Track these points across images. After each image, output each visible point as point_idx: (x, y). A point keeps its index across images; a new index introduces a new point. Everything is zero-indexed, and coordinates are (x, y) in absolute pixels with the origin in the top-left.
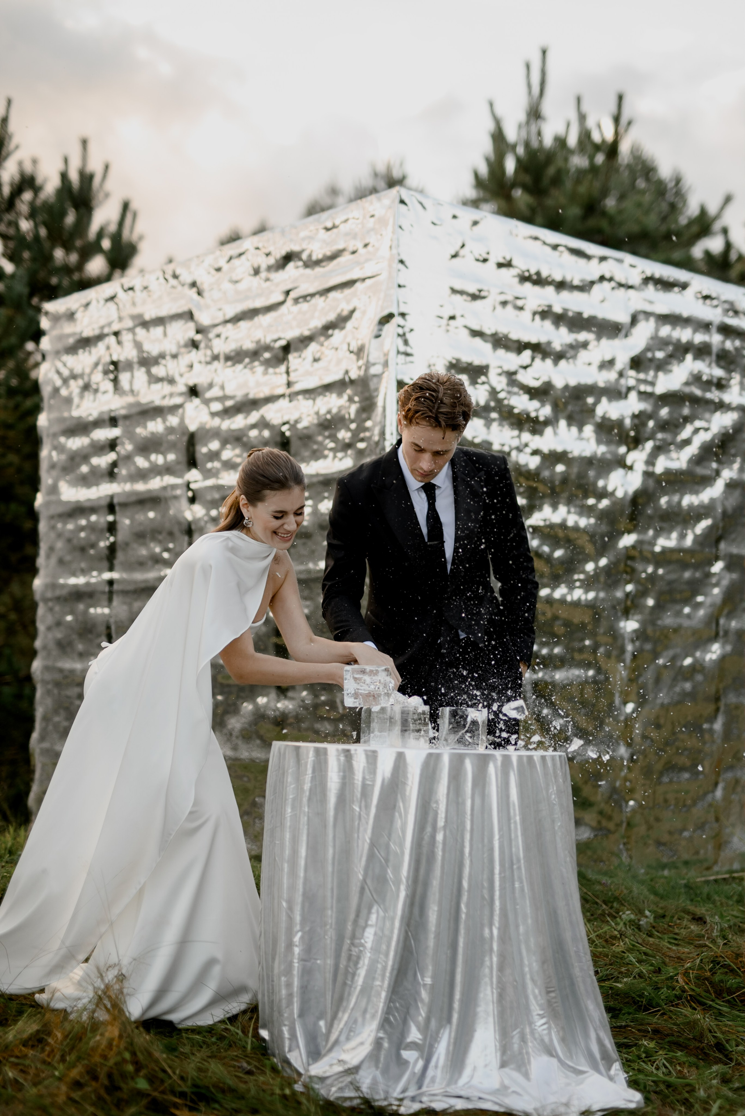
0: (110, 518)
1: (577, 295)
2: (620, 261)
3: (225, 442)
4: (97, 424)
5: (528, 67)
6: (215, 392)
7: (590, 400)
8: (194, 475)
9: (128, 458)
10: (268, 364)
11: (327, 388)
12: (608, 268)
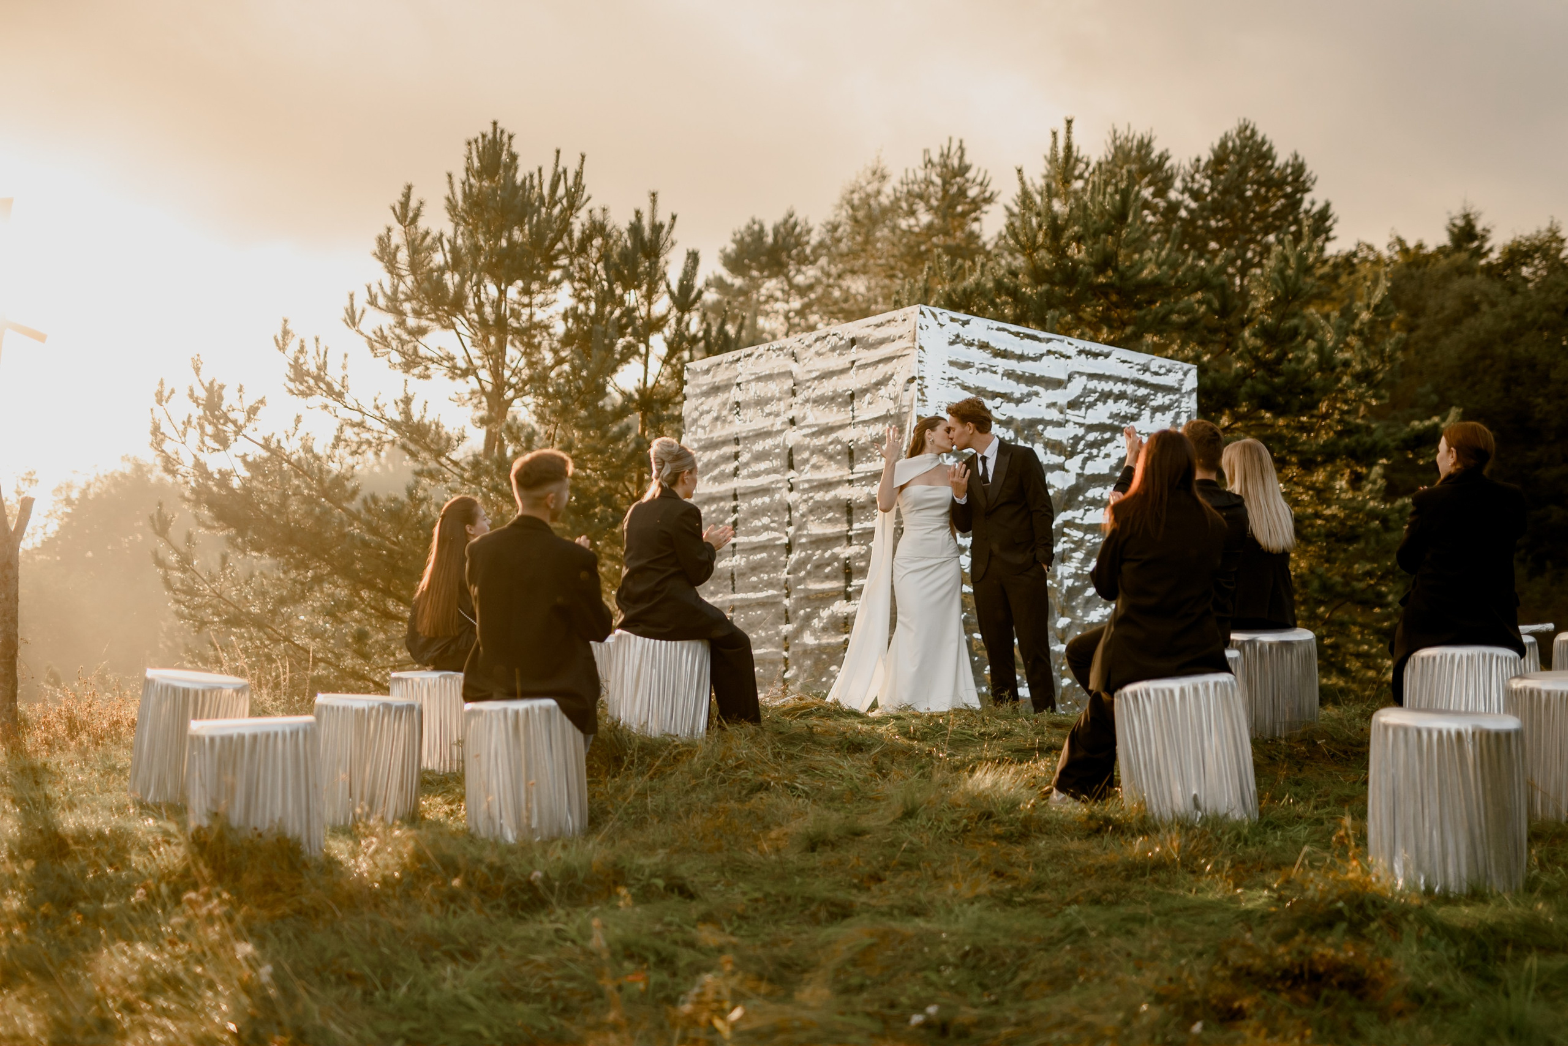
0: (734, 503)
1: (1030, 363)
2: (1062, 341)
3: (812, 453)
4: (724, 443)
5: (1054, 134)
6: (807, 422)
7: (1040, 427)
8: (792, 473)
9: (747, 464)
10: (840, 405)
11: (876, 420)
12: (1053, 346)
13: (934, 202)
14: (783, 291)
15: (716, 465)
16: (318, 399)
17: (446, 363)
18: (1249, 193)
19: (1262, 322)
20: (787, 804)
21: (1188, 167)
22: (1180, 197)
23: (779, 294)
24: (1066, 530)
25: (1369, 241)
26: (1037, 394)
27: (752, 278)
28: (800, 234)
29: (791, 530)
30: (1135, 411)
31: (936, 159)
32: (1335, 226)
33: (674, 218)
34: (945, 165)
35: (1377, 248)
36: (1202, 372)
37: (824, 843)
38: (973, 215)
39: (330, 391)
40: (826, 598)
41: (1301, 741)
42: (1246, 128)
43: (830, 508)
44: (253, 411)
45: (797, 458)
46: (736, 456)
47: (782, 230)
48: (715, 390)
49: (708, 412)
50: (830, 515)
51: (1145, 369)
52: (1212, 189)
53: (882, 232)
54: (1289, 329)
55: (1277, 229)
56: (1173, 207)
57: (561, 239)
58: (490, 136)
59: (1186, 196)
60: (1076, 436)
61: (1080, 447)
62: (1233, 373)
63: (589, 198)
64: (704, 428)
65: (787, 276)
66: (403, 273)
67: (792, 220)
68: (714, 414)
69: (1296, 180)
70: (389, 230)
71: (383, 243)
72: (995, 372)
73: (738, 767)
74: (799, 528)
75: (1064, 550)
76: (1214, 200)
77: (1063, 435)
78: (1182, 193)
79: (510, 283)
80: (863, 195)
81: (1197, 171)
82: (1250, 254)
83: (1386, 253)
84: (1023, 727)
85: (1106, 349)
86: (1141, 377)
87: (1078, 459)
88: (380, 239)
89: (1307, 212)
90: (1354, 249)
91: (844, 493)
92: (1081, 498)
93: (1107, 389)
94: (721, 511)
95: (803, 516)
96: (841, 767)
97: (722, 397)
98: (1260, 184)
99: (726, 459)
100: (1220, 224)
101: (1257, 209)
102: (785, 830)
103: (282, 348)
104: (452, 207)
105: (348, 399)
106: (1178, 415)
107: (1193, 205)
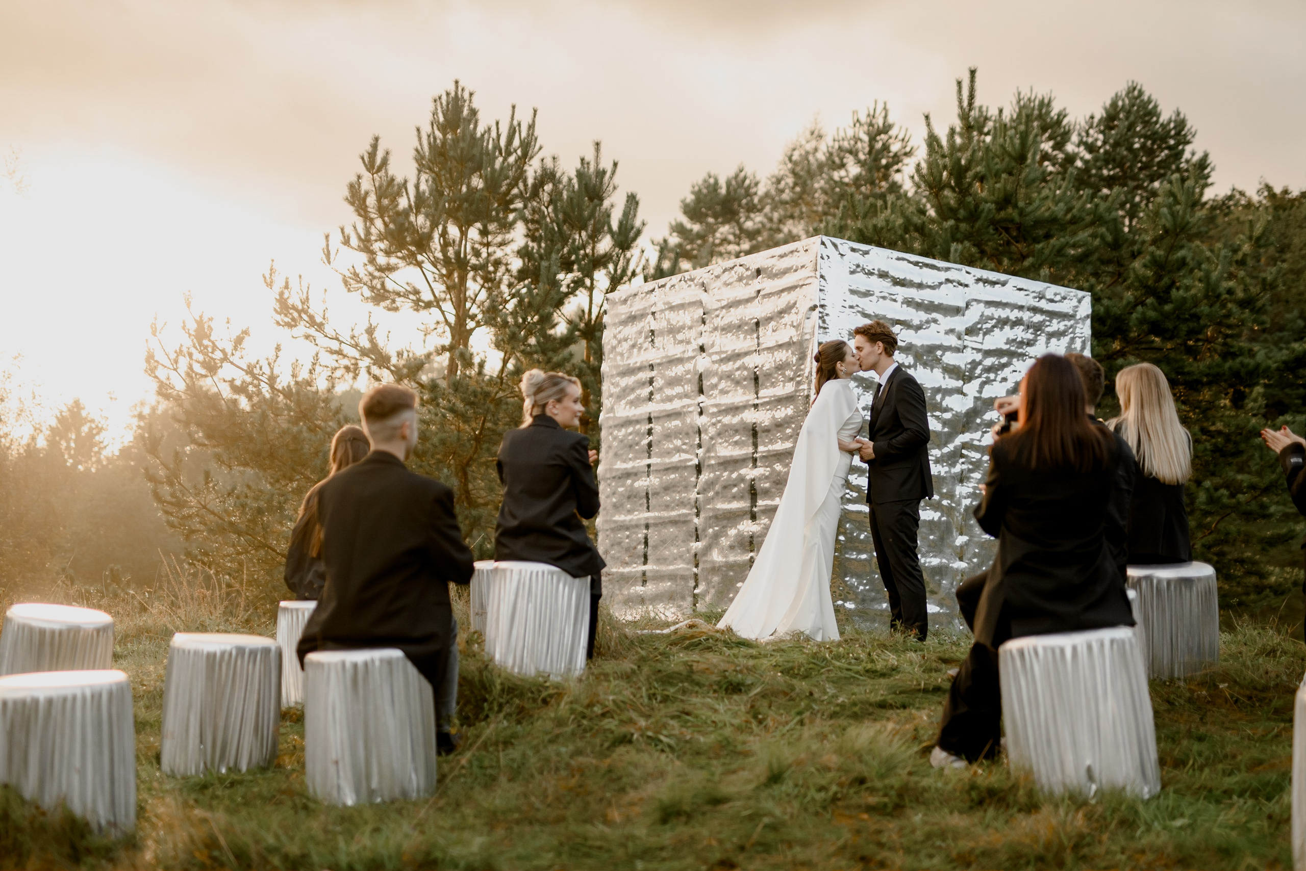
0: (649, 426)
1: (929, 291)
2: (961, 270)
3: (721, 379)
4: (640, 369)
5: (959, 83)
6: (716, 349)
7: (939, 353)
8: (702, 398)
9: (660, 389)
10: (746, 333)
11: (780, 346)
12: (951, 275)
13: (862, 156)
14: (734, 235)
15: (633, 390)
16: (302, 329)
17: (412, 297)
18: (1137, 146)
19: (1152, 254)
20: (649, 760)
21: (1083, 123)
22: (1076, 150)
23: (731, 237)
24: (964, 452)
25: (1240, 188)
26: (935, 321)
27: (708, 224)
28: (749, 187)
29: (700, 452)
30: (1031, 337)
31: (864, 119)
32: (1212, 174)
33: (615, 165)
34: (871, 124)
35: (1248, 194)
36: (1096, 300)
37: (679, 813)
38: (896, 167)
39: (312, 322)
40: (732, 517)
41: (1202, 684)
42: (1134, 89)
43: (736, 431)
44: (239, 341)
45: (706, 383)
46: (651, 382)
47: (734, 183)
48: (633, 319)
49: (626, 340)
50: (737, 438)
51: (1041, 297)
52: (1105, 143)
53: (819, 184)
54: (1177, 260)
55: (1160, 176)
56: (1070, 159)
57: (516, 185)
58: (453, 94)
59: (1082, 148)
60: (974, 361)
61: (978, 371)
62: (1124, 302)
63: (541, 148)
64: (622, 355)
65: (738, 222)
66: (373, 216)
67: (742, 175)
68: (630, 343)
69: (1178, 134)
70: (359, 177)
71: (354, 188)
72: (895, 301)
73: (604, 715)
74: (708, 451)
75: (962, 471)
76: (1106, 152)
77: (960, 360)
78: (1078, 146)
79: (470, 224)
80: (803, 153)
81: (1091, 127)
82: (1137, 199)
83: (1256, 198)
84: (911, 663)
85: (1003, 277)
86: (1037, 305)
87: (976, 383)
88: (351, 186)
89: (1187, 161)
90: (1229, 193)
91: (750, 416)
92: (978, 421)
93: (1004, 316)
94: (637, 433)
95: (712, 438)
96: (716, 711)
97: (638, 326)
98: (1146, 137)
99: (642, 384)
100: (1112, 173)
101: (1144, 159)
102: (643, 794)
103: (270, 285)
104: (419, 157)
105: (328, 329)
106: (1073, 340)
107: (1088, 156)
